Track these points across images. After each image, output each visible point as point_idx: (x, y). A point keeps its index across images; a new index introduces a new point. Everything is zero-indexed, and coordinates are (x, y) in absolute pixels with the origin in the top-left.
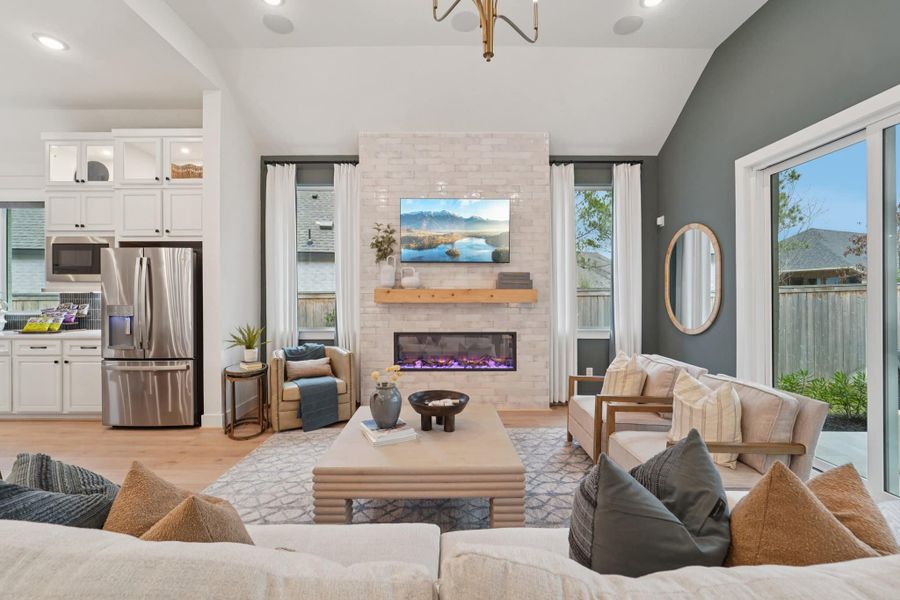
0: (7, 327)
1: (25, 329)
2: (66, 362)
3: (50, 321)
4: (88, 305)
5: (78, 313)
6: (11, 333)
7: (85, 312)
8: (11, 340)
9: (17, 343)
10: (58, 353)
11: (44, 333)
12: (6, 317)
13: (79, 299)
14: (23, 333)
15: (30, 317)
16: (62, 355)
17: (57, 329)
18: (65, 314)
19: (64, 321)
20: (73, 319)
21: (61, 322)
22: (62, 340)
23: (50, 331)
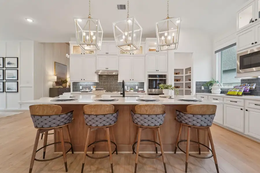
0: (222, 93)
1: (228, 93)
2: (247, 110)
3: (238, 91)
4: (255, 84)
5: (250, 88)
6: (223, 95)
7: (254, 87)
8: (223, 97)
9: (225, 99)
10: (243, 105)
11: (236, 95)
12: (221, 89)
13: (250, 81)
14: (227, 95)
15: (229, 89)
16: (244, 106)
17: (241, 94)
18: (244, 88)
19: (244, 91)
20: (248, 90)
21: (242, 91)
22: (244, 99)
23: (238, 95)
